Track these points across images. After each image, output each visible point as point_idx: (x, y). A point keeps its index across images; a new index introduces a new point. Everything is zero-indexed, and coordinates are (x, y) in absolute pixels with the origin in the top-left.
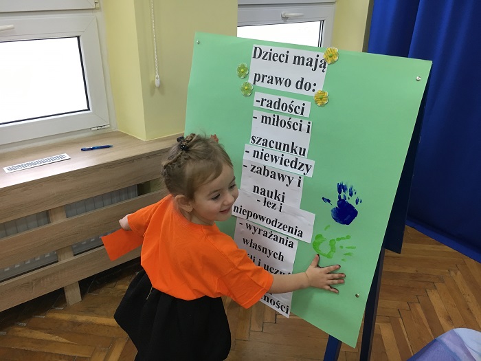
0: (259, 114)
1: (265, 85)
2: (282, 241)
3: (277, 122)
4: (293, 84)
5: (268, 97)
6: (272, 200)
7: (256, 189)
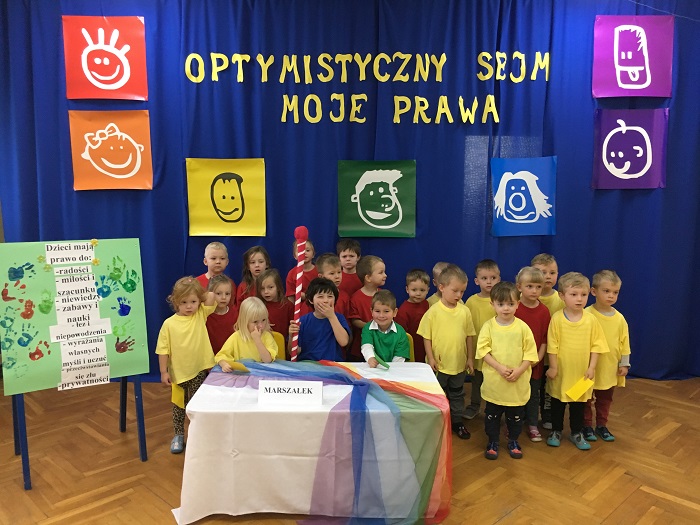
0: (60, 279)
1: (59, 263)
2: (95, 341)
3: (73, 280)
4: (78, 259)
5: (64, 268)
6: (82, 322)
7: (69, 320)
